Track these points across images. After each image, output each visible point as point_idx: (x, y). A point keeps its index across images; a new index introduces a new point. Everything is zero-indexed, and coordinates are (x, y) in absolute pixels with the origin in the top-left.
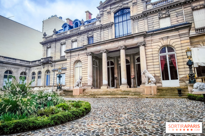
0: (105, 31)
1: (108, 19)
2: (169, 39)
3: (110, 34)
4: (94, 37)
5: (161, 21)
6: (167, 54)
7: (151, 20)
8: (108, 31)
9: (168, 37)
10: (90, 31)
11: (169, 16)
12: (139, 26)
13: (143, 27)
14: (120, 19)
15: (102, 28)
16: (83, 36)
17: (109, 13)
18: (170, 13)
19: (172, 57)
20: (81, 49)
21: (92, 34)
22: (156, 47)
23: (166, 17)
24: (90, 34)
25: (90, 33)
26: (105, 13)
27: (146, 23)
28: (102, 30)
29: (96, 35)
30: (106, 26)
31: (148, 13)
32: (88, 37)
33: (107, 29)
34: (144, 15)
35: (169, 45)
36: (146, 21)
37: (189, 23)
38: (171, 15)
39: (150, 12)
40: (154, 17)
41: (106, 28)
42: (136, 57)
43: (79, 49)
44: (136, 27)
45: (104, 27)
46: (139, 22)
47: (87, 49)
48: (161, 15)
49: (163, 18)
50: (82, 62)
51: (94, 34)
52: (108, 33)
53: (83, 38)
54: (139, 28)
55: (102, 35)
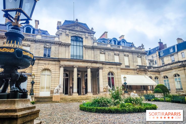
0: (62, 48)
1: (65, 39)
2: (113, 69)
3: (67, 52)
4: (52, 49)
5: (101, 55)
6: (111, 76)
7: (96, 52)
8: (65, 48)
9: (112, 68)
10: (49, 42)
11: (105, 54)
12: (88, 53)
13: (91, 55)
14: (75, 43)
15: (60, 44)
16: (39, 45)
17: (67, 35)
18: (106, 52)
19: (113, 78)
20: (53, 59)
21: (50, 46)
22: (106, 71)
23: (103, 53)
24: (48, 46)
25: (48, 44)
26: (64, 34)
27: (93, 53)
28: (60, 46)
29: (54, 48)
30: (65, 45)
31: (95, 48)
32: (44, 47)
33: (64, 47)
34: (92, 48)
35: (113, 72)
36: (93, 51)
37: (121, 63)
38: (106, 53)
39: (97, 48)
40: (98, 51)
41: (64, 45)
42: (86, 74)
43: (50, 59)
44: (87, 53)
45: (63, 44)
46: (88, 51)
47: (61, 62)
48: (101, 51)
49: (102, 53)
50: (52, 71)
51: (52, 46)
52: (66, 50)
53: (39, 46)
54: (88, 55)
55: (60, 50)
